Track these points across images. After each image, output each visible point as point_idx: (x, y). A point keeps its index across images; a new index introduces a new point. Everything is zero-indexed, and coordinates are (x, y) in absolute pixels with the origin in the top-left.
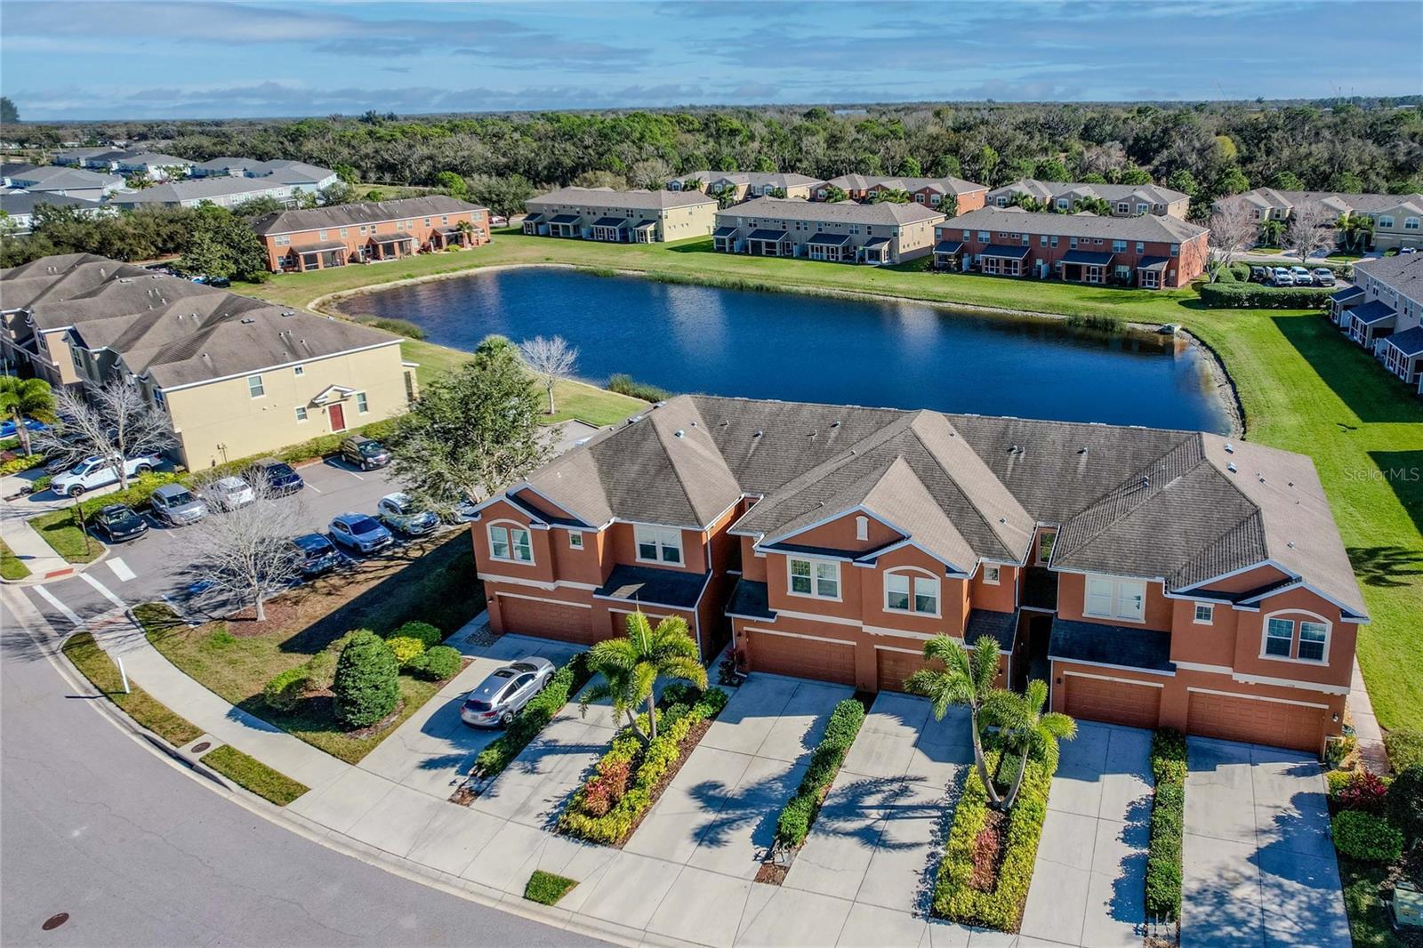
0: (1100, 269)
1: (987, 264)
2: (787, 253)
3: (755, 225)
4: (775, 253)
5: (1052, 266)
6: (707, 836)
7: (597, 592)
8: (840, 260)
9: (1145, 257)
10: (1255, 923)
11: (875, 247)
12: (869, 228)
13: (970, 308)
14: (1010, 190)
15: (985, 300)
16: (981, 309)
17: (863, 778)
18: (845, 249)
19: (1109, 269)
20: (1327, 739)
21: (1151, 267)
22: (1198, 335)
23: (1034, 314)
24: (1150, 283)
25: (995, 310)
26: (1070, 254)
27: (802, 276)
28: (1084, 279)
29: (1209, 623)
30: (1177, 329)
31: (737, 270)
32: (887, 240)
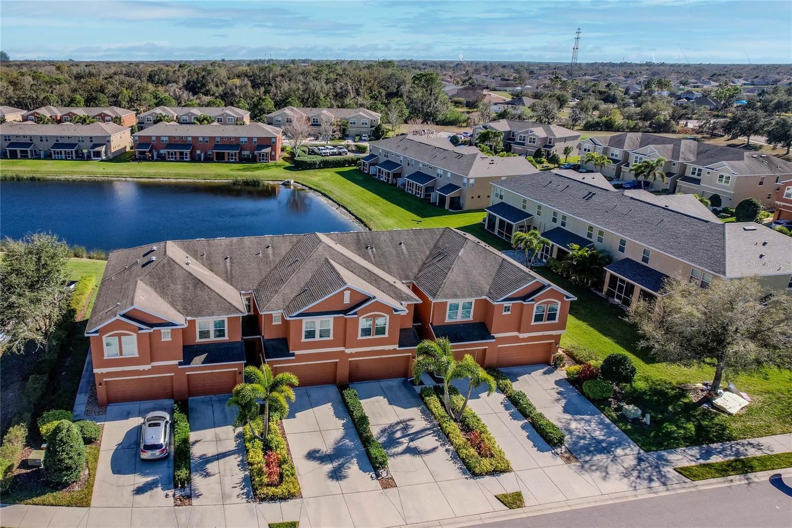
0: (235, 153)
1: (169, 155)
2: (36, 156)
3: (9, 140)
4: (27, 156)
5: (206, 154)
6: (336, 475)
7: (180, 364)
8: (74, 158)
9: (258, 146)
10: (588, 436)
11: (97, 149)
12: (91, 138)
13: (173, 181)
14: (154, 113)
15: (178, 176)
16: (179, 180)
17: (384, 426)
18: (77, 152)
19: (240, 153)
20: (553, 355)
21: (263, 151)
22: (305, 184)
23: (212, 181)
24: (263, 159)
25: (188, 180)
26: (217, 146)
27: (57, 170)
28: (226, 160)
29: (509, 313)
30: (292, 182)
31: (10, 169)
32: (104, 144)
